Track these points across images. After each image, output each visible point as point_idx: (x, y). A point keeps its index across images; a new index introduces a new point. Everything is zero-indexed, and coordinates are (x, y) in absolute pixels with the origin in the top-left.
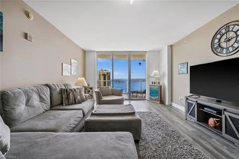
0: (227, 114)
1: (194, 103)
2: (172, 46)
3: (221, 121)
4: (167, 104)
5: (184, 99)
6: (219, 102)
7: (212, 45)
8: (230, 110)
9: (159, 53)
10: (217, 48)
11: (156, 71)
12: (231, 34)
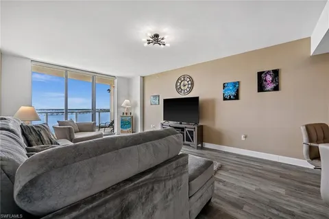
0: (187, 129)
2: (143, 77)
5: (160, 125)
6: (181, 123)
7: (176, 86)
8: (188, 127)
9: (128, 80)
10: (179, 89)
11: (127, 101)
12: (186, 83)
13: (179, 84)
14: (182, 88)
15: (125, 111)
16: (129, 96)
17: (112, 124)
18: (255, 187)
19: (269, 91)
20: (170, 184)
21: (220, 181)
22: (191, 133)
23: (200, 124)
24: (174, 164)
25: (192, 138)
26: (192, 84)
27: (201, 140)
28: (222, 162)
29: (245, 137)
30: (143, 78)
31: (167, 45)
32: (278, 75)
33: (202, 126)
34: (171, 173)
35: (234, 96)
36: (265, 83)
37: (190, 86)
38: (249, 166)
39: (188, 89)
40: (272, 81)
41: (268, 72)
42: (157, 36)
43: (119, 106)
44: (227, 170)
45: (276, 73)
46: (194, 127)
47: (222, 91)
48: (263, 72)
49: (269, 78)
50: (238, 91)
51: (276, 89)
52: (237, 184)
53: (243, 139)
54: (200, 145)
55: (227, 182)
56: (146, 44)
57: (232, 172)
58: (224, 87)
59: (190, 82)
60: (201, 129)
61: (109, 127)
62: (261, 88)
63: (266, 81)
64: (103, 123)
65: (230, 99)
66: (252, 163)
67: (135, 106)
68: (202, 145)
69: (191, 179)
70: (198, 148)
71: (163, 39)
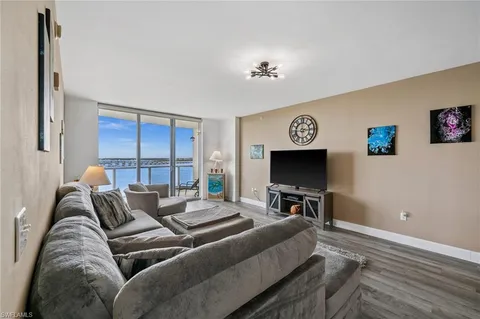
0: (307, 198)
1: (278, 194)
2: (240, 118)
3: (301, 207)
4: (234, 200)
5: (265, 189)
6: (298, 188)
7: (290, 132)
8: (310, 195)
9: (219, 124)
10: (294, 136)
11: (217, 153)
12: (306, 127)
13: (294, 129)
14: (299, 134)
15: (214, 167)
16: (219, 147)
17: (195, 185)
18: (430, 306)
19: (451, 141)
20: (300, 306)
21: (367, 289)
22: (314, 204)
23: (329, 190)
24: (305, 275)
25: (316, 211)
26: (316, 129)
27: (330, 214)
28: (368, 255)
29: (407, 216)
30: (240, 120)
31: (281, 76)
32: (470, 116)
33: (331, 194)
34: (303, 290)
35: (388, 149)
36: (444, 128)
37: (312, 132)
38: (417, 266)
39: (309, 137)
40: (459, 126)
41: (451, 111)
42: (265, 64)
43: (206, 160)
44: (378, 271)
45: (466, 112)
46: (319, 195)
47: (365, 141)
48: (442, 110)
49: (453, 120)
50: (393, 141)
51: (467, 138)
52: (397, 297)
53: (402, 217)
54: (328, 223)
55: (381, 294)
56: (249, 77)
57: (387, 274)
58: (369, 134)
59: (312, 126)
60: (330, 198)
61: (191, 188)
62: (437, 137)
63: (446, 125)
64: (183, 183)
65: (380, 153)
66: (421, 260)
67: (228, 160)
68: (331, 223)
69: (329, 294)
70: (325, 228)
71: (274, 69)
